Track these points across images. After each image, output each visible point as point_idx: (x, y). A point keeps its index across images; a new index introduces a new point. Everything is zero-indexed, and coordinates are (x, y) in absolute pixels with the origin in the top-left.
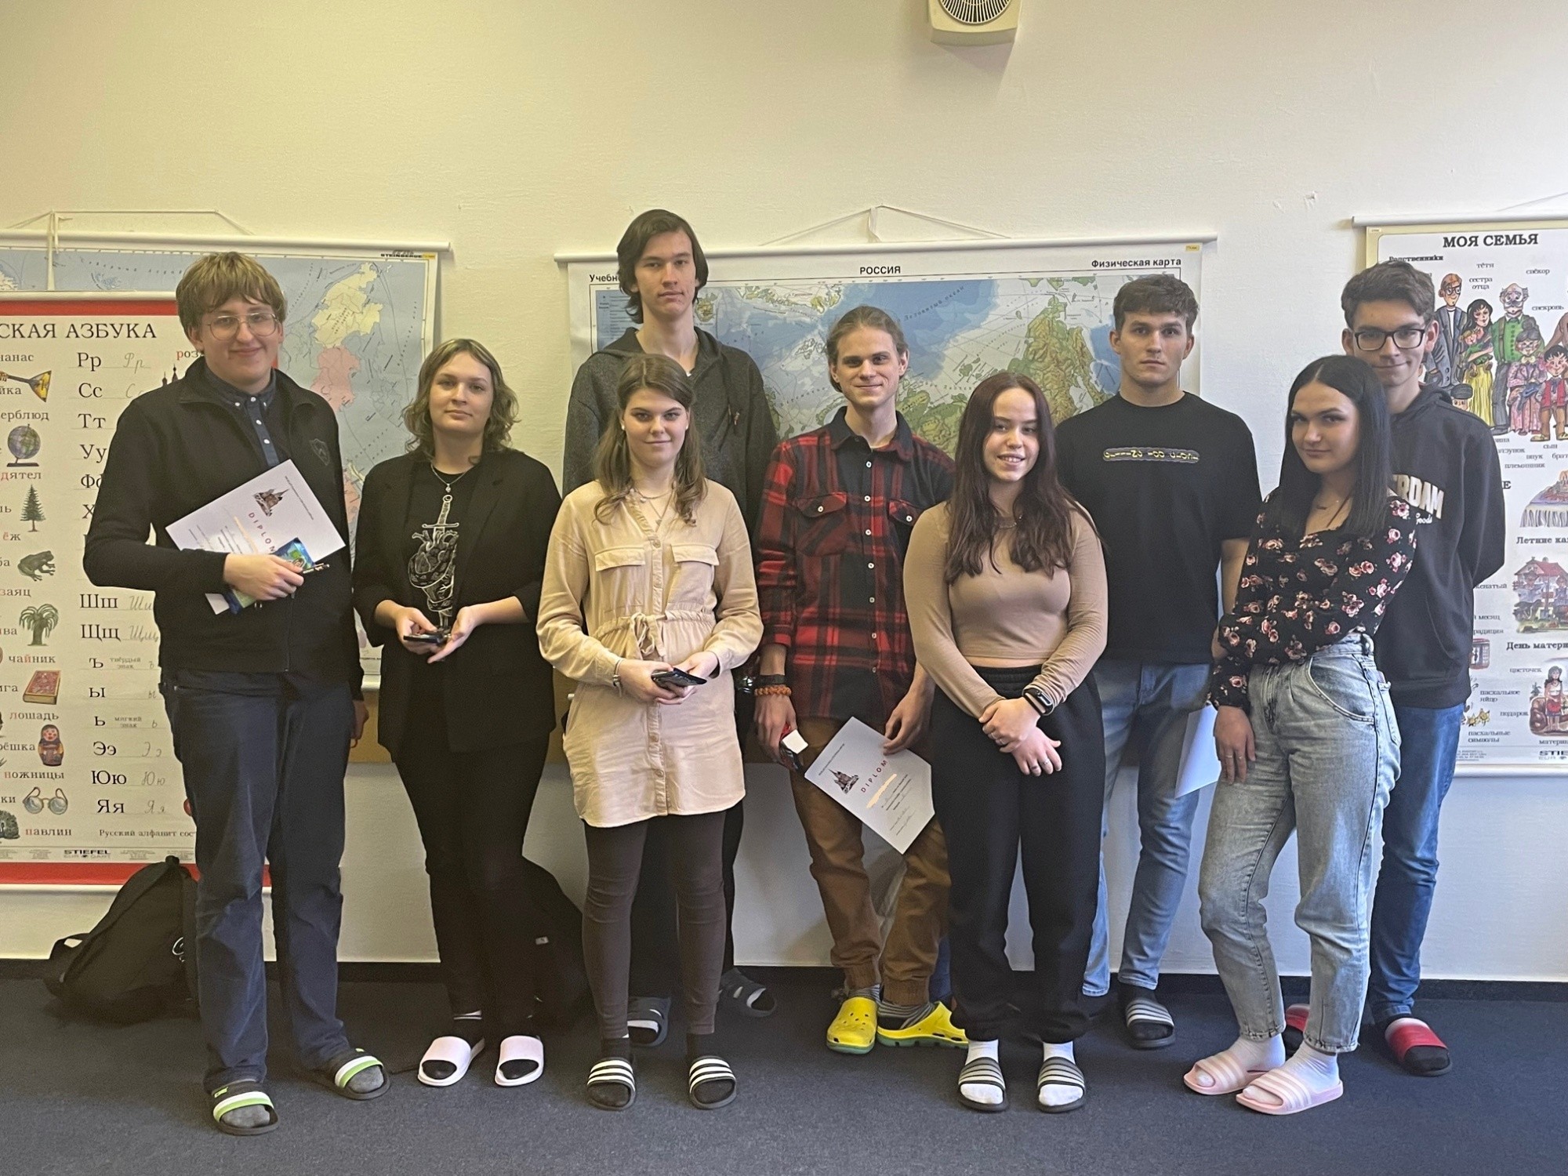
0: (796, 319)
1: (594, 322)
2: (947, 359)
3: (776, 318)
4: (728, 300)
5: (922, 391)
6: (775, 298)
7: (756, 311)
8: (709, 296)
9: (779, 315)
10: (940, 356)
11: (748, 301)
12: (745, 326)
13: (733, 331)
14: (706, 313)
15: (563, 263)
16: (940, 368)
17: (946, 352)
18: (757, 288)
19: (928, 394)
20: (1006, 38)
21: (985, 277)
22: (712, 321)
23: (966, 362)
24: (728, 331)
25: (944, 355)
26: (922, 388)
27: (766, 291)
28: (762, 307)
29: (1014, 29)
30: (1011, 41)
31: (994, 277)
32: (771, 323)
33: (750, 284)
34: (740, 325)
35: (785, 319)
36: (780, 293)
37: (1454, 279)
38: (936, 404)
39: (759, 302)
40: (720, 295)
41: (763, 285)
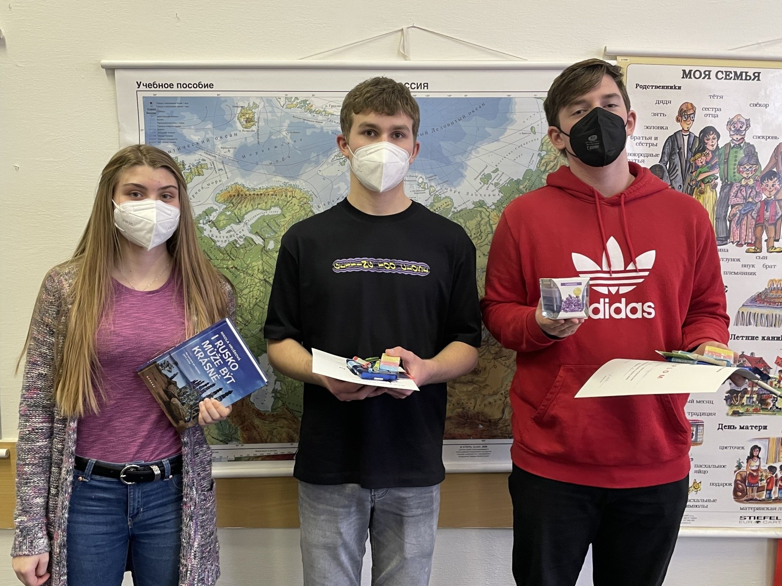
0: (332, 128)
1: (142, 127)
2: (469, 168)
3: (314, 127)
4: (269, 109)
5: (446, 197)
6: (313, 108)
7: (297, 120)
8: (251, 104)
9: (318, 125)
10: (462, 166)
11: (288, 110)
12: (284, 133)
13: (273, 137)
14: (248, 120)
15: (111, 70)
16: (463, 176)
17: (468, 163)
18: (297, 98)
19: (451, 200)
21: (504, 95)
22: (254, 128)
23: (486, 172)
24: (270, 137)
25: (466, 164)
26: (447, 194)
27: (305, 101)
28: (303, 116)
31: (513, 95)
32: (309, 132)
33: (290, 95)
34: (280, 132)
35: (322, 128)
36: (316, 104)
37: (690, 107)
38: (459, 209)
39: (298, 112)
40: (261, 106)
41: (302, 96)
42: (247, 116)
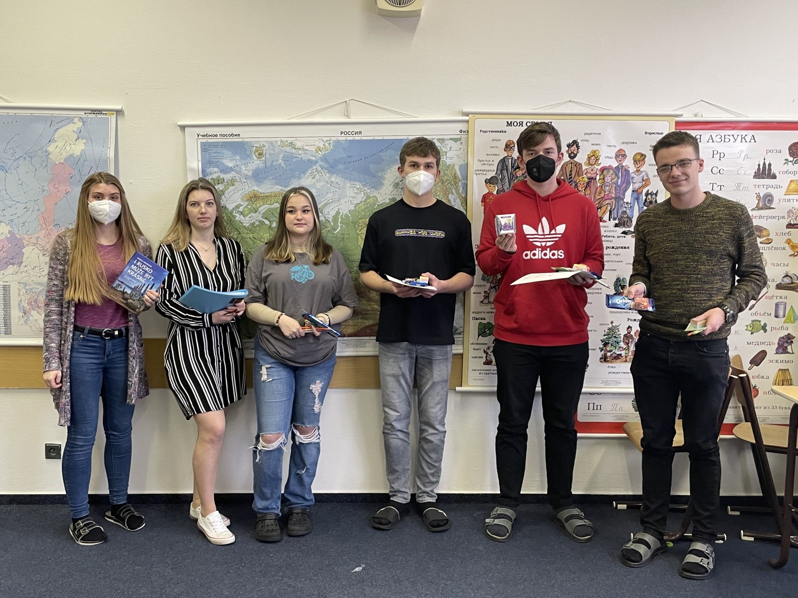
0: (308, 158)
1: (200, 159)
2: (386, 180)
3: (297, 157)
4: (271, 147)
5: (373, 196)
6: (296, 147)
7: (286, 154)
8: (261, 145)
10: (382, 178)
11: (281, 148)
12: (280, 161)
13: (274, 163)
14: (260, 154)
15: (183, 128)
16: (383, 184)
17: (385, 176)
18: (287, 141)
19: (377, 198)
20: (416, 14)
22: (263, 158)
23: (396, 181)
24: (272, 164)
25: (385, 178)
26: (373, 195)
27: (292, 143)
28: (290, 151)
29: (420, 10)
30: (419, 16)
32: (294, 160)
33: (283, 139)
34: (278, 160)
35: (301, 158)
36: (299, 144)
37: (512, 143)
38: (381, 203)
39: (288, 149)
40: (267, 146)
41: (290, 140)
42: (259, 152)
